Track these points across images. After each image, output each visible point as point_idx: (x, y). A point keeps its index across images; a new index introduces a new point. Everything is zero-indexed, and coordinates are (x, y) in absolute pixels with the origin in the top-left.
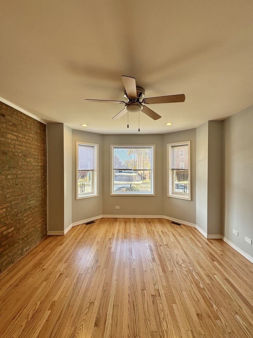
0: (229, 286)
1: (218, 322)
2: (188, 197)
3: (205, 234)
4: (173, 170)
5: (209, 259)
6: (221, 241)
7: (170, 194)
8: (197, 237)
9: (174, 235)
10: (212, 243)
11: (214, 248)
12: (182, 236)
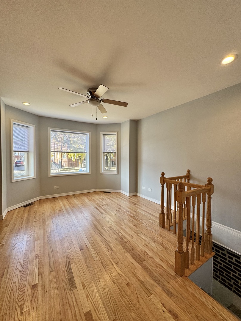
0: (144, 212)
1: (143, 224)
2: (116, 172)
3: (127, 194)
4: (104, 153)
5: (132, 204)
6: (136, 196)
7: (102, 171)
8: (123, 196)
9: (109, 199)
10: (132, 198)
11: (133, 199)
12: (114, 198)
